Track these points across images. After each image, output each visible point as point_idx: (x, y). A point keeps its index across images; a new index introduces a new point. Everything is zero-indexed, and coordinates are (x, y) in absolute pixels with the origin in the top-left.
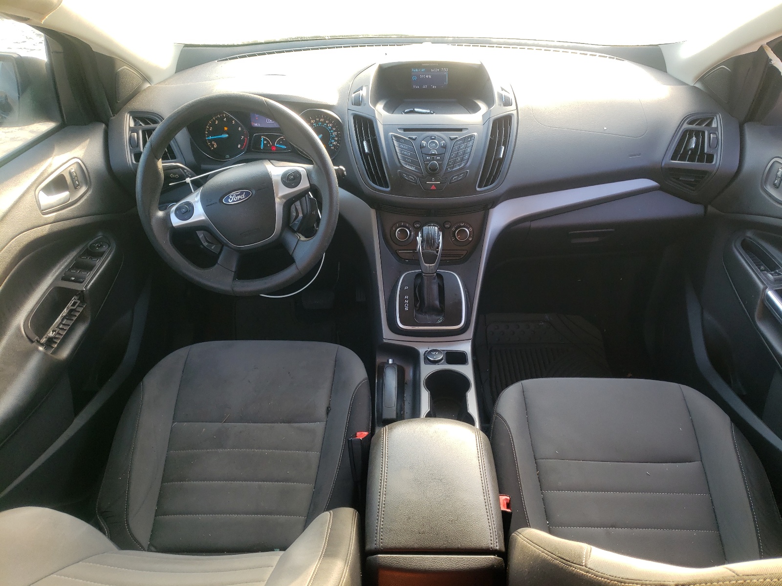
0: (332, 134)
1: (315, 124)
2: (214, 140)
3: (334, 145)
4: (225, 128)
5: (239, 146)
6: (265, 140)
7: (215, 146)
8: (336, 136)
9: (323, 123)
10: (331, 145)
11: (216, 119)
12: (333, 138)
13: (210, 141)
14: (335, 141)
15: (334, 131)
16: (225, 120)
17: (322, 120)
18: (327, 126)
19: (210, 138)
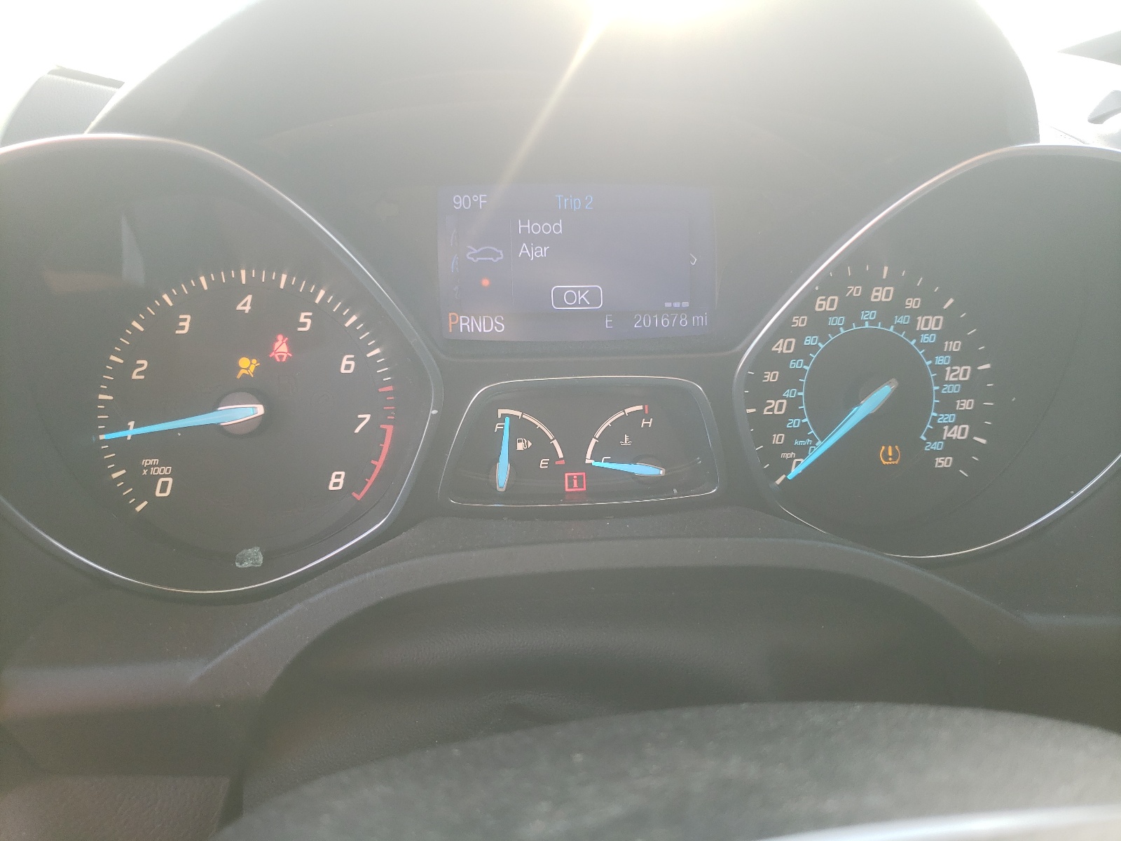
0: (941, 381)
1: (838, 321)
2: (162, 446)
3: (952, 447)
4: (244, 362)
5: (337, 480)
6: (520, 428)
7: (164, 487)
8: (967, 389)
9: (887, 312)
10: (936, 446)
11: (183, 304)
12: (947, 404)
13: (130, 452)
14: (963, 417)
15: (957, 359)
16: (245, 305)
17: (880, 295)
18: (912, 331)
19: (131, 431)
